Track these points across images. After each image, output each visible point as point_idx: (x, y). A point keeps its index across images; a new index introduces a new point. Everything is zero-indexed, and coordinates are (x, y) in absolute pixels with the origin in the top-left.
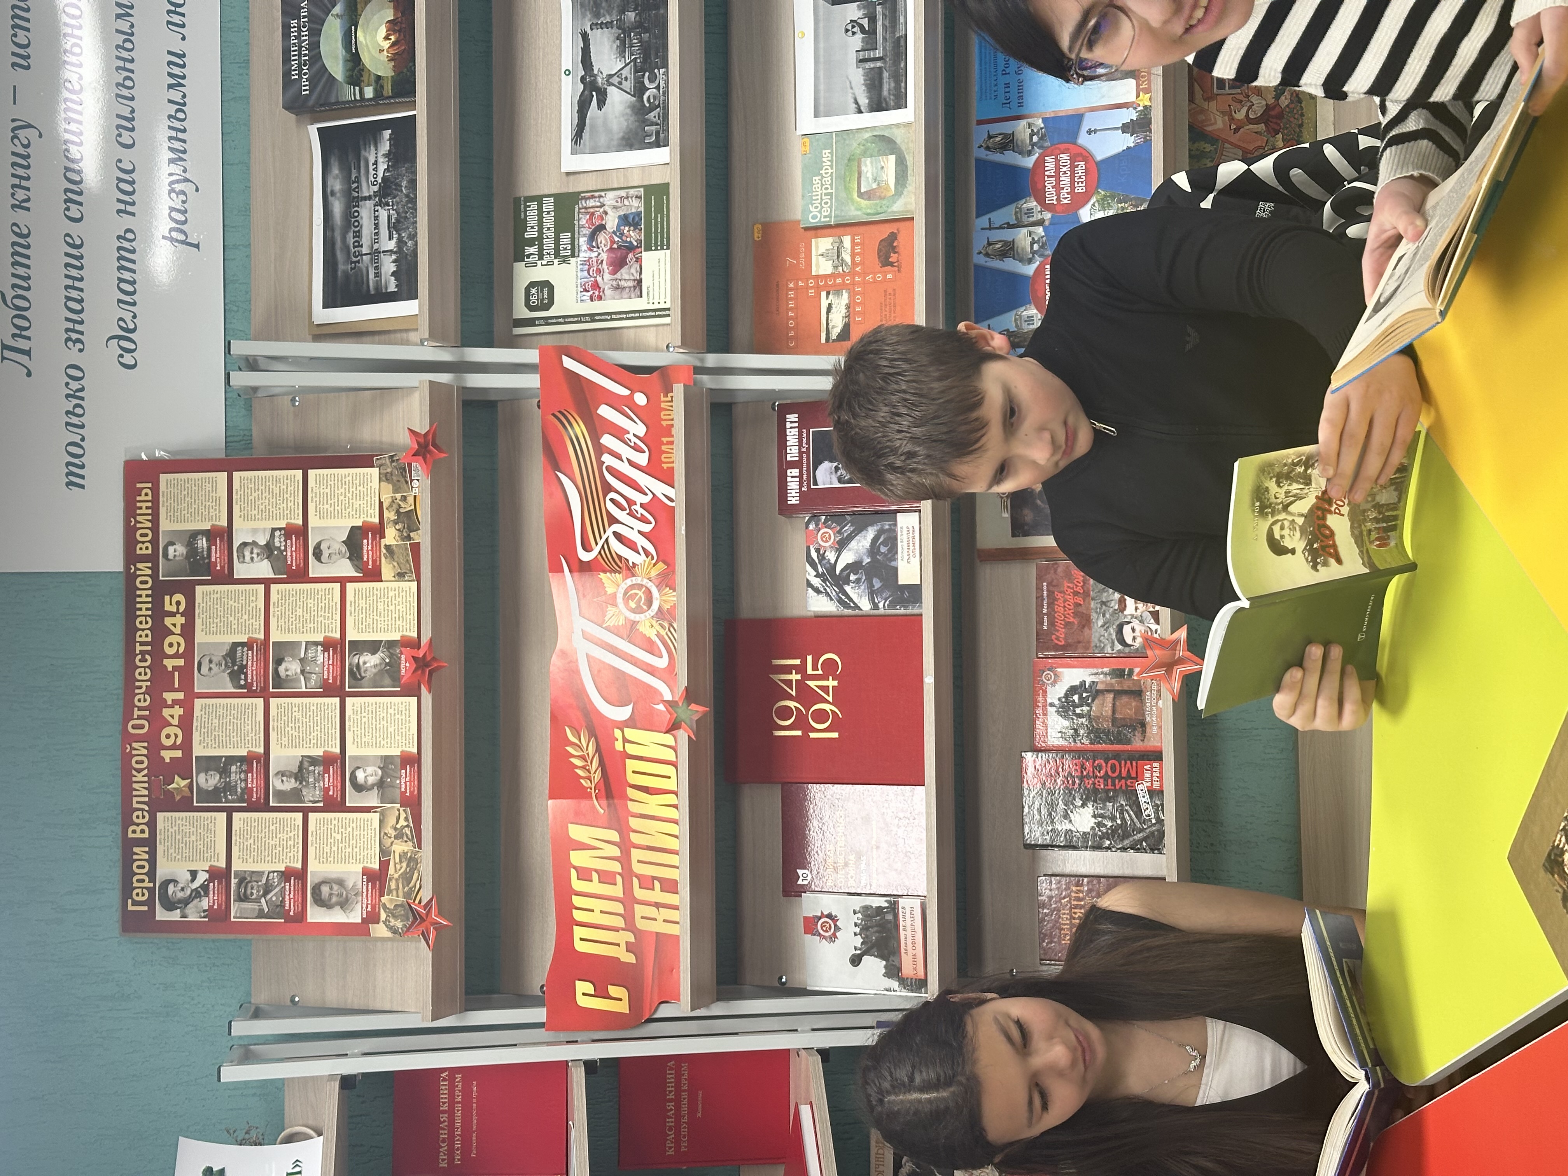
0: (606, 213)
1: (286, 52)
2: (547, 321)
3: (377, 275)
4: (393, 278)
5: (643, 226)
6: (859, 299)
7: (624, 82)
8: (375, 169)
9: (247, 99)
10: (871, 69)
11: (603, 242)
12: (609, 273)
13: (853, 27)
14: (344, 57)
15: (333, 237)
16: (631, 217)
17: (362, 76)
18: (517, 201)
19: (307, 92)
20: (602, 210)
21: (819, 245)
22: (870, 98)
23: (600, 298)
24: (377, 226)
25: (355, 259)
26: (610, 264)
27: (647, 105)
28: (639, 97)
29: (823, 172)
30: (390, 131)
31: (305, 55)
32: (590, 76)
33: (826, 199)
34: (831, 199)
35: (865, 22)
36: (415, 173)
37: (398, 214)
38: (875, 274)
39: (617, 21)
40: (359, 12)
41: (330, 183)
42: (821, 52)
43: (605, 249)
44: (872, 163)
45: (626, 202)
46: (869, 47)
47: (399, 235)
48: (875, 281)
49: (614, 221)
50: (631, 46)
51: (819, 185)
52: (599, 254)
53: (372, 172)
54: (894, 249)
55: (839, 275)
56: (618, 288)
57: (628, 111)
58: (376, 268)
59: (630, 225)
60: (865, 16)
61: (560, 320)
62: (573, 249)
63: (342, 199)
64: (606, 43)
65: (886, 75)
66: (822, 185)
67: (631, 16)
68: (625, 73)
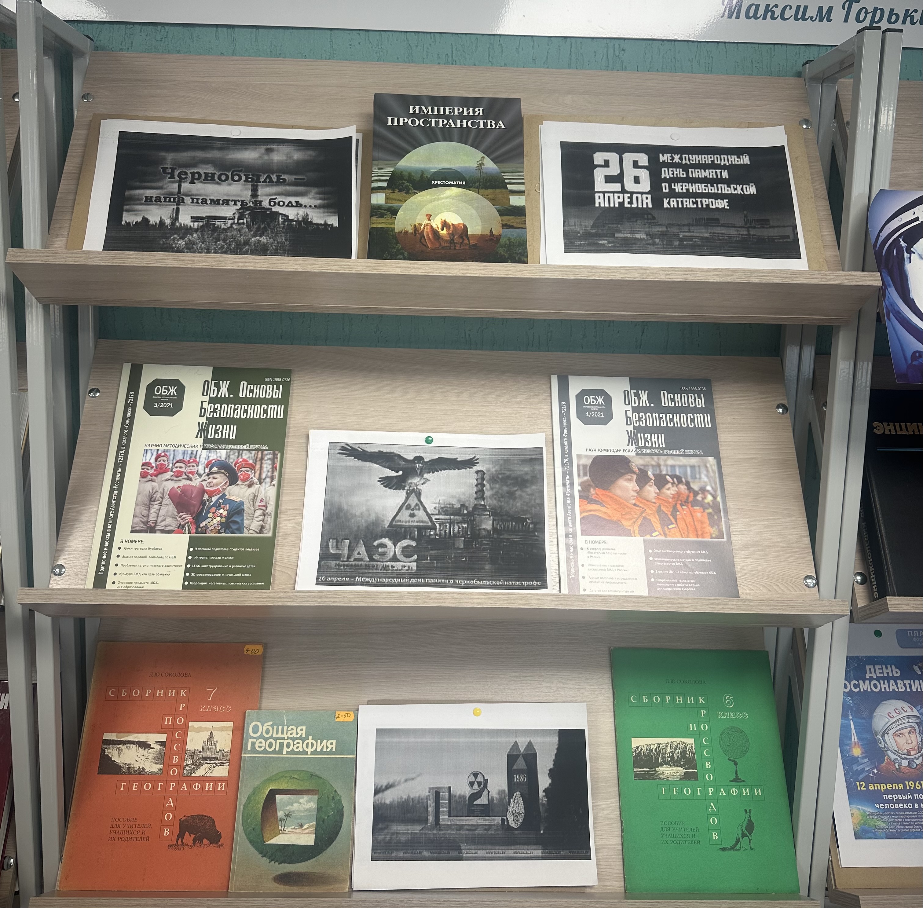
0: (250, 486)
1: (445, 101)
2: (130, 406)
3: (149, 200)
4: (139, 219)
5: (223, 535)
6: (148, 787)
7: (410, 512)
8: (290, 204)
9: (410, 60)
10: (427, 808)
11: (215, 481)
12: (173, 488)
13: (479, 784)
14: (427, 170)
15: (213, 148)
16: (238, 520)
17: (400, 191)
18: (287, 373)
19: (390, 123)
20: (255, 480)
21: (224, 733)
22: (391, 806)
23: (143, 475)
24: (215, 202)
25: (177, 172)
26: (184, 490)
27: (375, 544)
28: (388, 532)
29: (310, 740)
30: (336, 224)
31: (437, 123)
32: (421, 469)
33: (276, 746)
34: (274, 752)
35: (483, 800)
36: (275, 253)
37: (226, 230)
38: (173, 810)
39: (484, 505)
40: (481, 191)
41: (284, 149)
42: (454, 739)
43: (204, 483)
44: (309, 810)
45: (259, 512)
46: (454, 805)
47: (196, 230)
48: (164, 811)
49: (238, 496)
50: (451, 523)
51: (294, 735)
52: (200, 476)
53: (287, 200)
54: (198, 840)
55: (182, 759)
56: (151, 499)
57: (373, 517)
58: (158, 199)
59: (228, 517)
60: (491, 800)
61: (128, 422)
62: (214, 441)
63: (260, 162)
64: (459, 490)
65: (417, 828)
66: (294, 739)
67: (488, 524)
68: (421, 514)
